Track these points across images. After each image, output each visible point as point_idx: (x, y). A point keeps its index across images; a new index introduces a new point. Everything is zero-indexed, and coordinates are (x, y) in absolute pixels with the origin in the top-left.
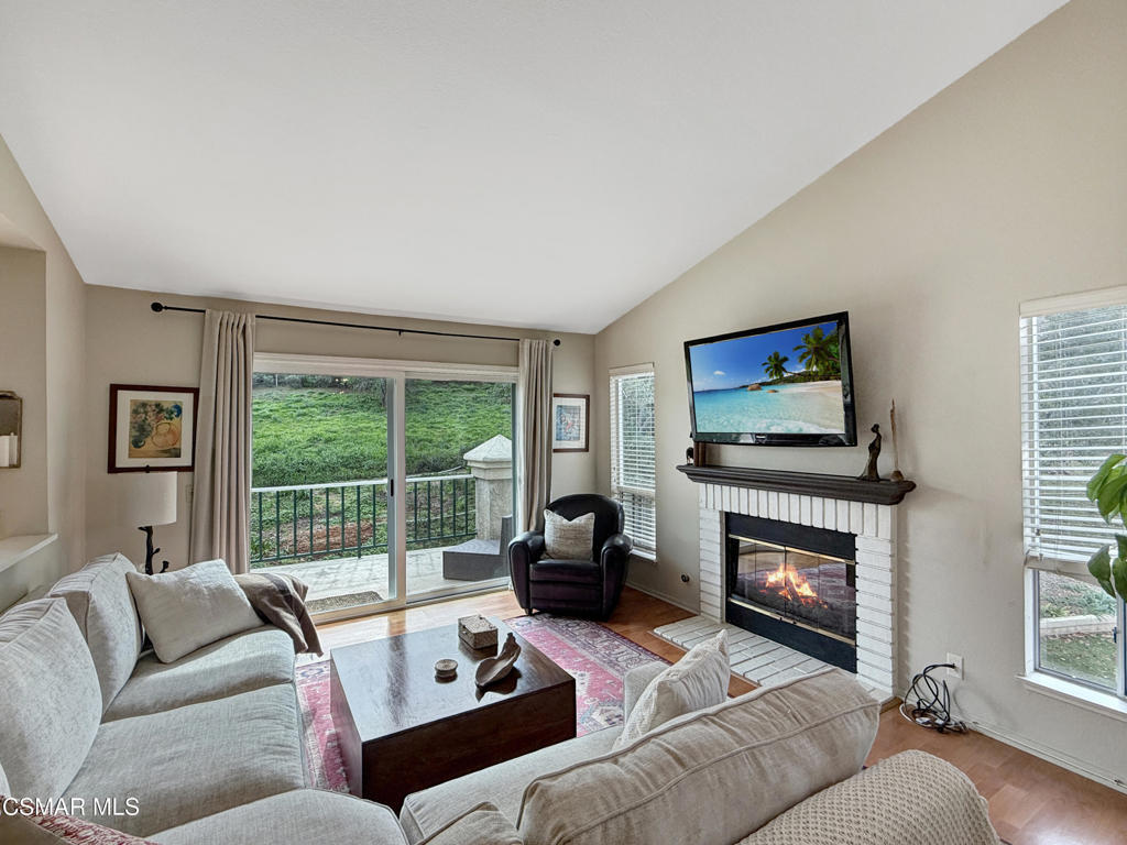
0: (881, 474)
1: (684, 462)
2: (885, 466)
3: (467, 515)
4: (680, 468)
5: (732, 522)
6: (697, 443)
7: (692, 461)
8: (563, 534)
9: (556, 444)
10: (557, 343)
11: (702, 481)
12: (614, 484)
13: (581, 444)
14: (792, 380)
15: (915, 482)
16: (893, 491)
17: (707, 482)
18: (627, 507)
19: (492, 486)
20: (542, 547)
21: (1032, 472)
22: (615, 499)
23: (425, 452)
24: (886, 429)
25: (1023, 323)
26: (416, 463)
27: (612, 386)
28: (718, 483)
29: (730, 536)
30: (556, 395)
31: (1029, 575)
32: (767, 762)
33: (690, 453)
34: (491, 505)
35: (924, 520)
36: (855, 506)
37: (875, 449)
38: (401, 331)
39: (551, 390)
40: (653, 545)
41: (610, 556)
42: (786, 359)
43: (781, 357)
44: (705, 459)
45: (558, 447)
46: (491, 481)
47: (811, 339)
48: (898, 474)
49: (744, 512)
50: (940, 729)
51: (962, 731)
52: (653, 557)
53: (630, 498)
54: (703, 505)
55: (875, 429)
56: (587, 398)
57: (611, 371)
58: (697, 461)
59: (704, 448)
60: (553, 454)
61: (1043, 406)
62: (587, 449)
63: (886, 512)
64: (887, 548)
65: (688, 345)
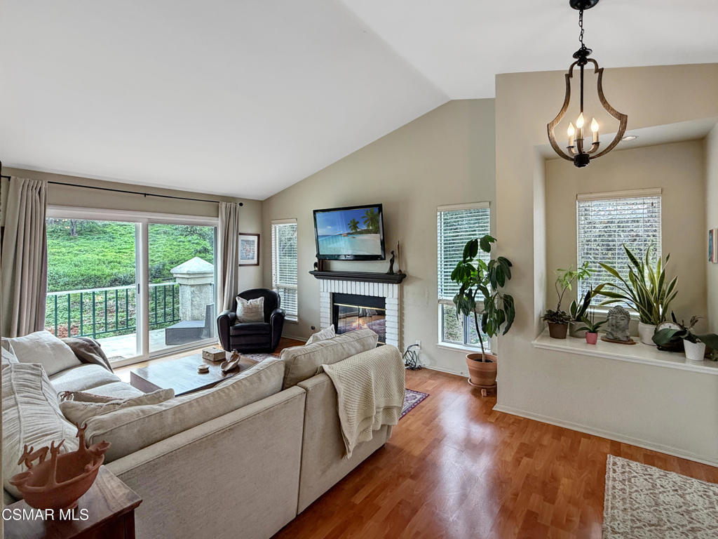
0: (394, 272)
1: (313, 269)
2: (396, 268)
3: (156, 314)
4: (311, 273)
5: (336, 297)
6: (319, 260)
7: (317, 269)
8: (248, 310)
9: (241, 262)
10: (241, 204)
11: (321, 278)
12: (274, 283)
13: (255, 261)
14: (361, 233)
15: (407, 274)
16: (397, 278)
17: (323, 279)
18: (281, 294)
19: (192, 289)
20: (235, 318)
21: (441, 268)
22: (275, 290)
23: (115, 271)
24: (396, 253)
25: (439, 214)
26: (108, 279)
27: (273, 229)
28: (329, 279)
29: (335, 304)
30: (241, 234)
31: (440, 306)
32: (345, 346)
33: (316, 265)
34: (192, 301)
35: (409, 289)
36: (385, 285)
37: (392, 261)
38: (145, 194)
39: (237, 231)
40: (296, 313)
41: (275, 319)
42: (358, 223)
43: (356, 221)
44: (323, 268)
45: (241, 263)
46: (192, 286)
47: (369, 214)
48: (400, 271)
49: (341, 292)
50: (412, 369)
51: (420, 368)
52: (296, 320)
53: (283, 290)
54: (322, 290)
55: (392, 253)
56: (258, 236)
57: (273, 222)
58: (319, 269)
59: (322, 262)
60: (239, 267)
61: (445, 244)
62: (258, 264)
63: (396, 286)
64: (396, 302)
65: (315, 212)
